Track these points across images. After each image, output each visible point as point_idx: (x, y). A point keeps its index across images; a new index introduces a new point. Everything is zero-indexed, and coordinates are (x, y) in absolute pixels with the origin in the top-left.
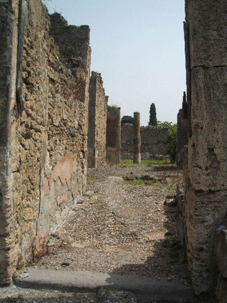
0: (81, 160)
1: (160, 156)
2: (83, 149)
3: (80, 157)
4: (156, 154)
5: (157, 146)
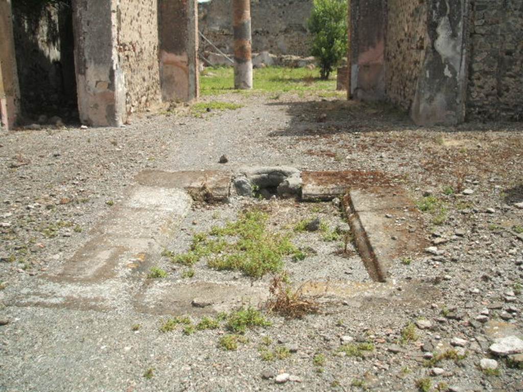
1: (295, 58)
4: (285, 54)
5: (286, 37)
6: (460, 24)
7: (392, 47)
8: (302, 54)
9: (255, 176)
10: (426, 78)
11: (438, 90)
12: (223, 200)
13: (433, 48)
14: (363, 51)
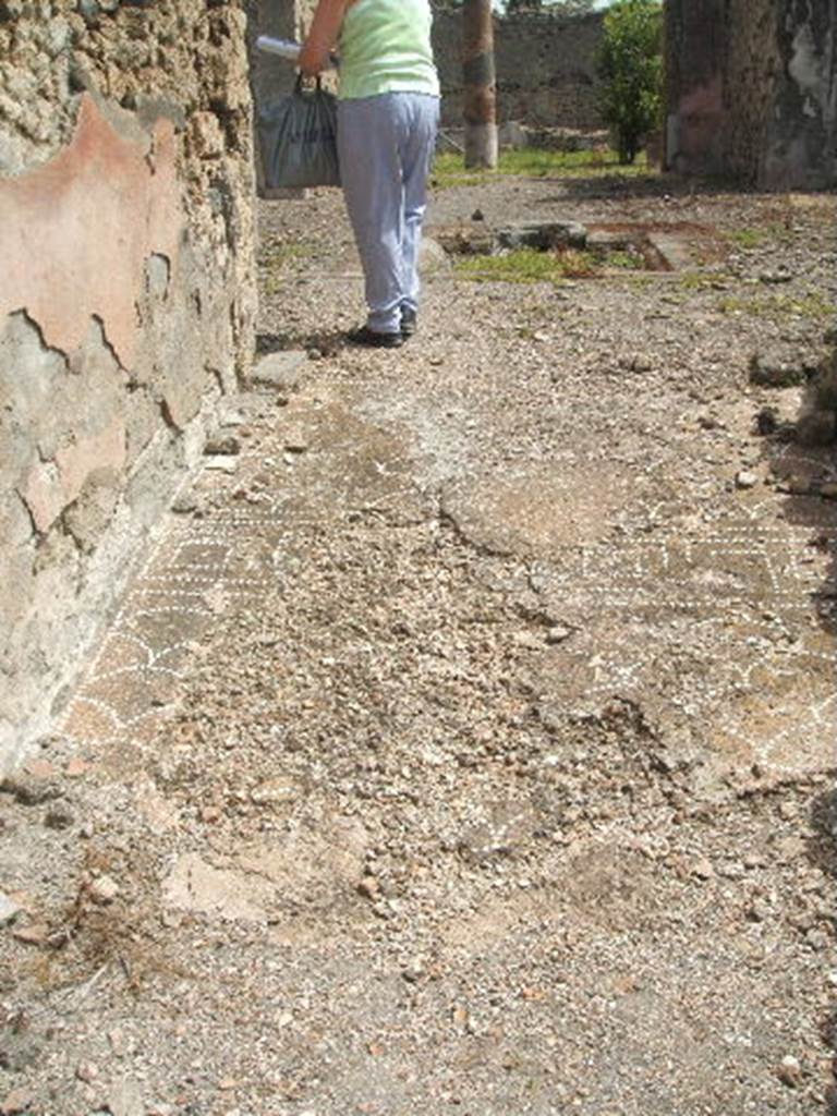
0: (213, 165)
1: (569, 133)
2: (219, 93)
3: (207, 148)
4: (549, 126)
5: (552, 93)
6: (829, 35)
7: (734, 82)
8: (585, 127)
9: (523, 232)
10: (776, 120)
11: (794, 136)
12: (485, 250)
13: (786, 72)
14: (687, 92)
